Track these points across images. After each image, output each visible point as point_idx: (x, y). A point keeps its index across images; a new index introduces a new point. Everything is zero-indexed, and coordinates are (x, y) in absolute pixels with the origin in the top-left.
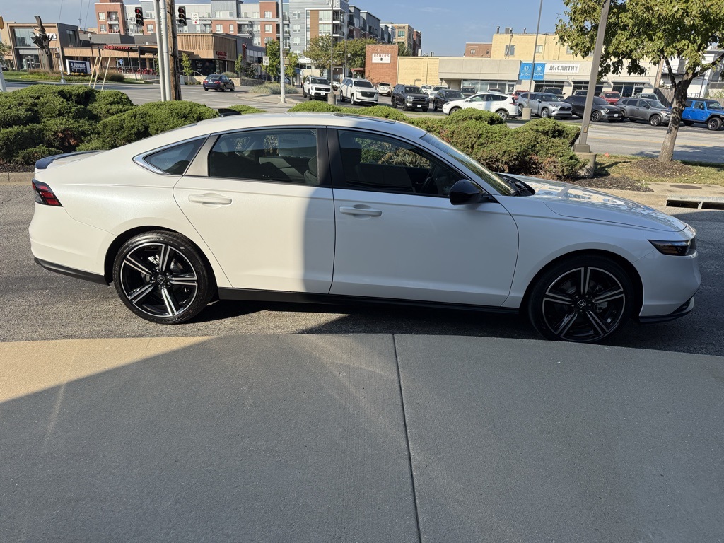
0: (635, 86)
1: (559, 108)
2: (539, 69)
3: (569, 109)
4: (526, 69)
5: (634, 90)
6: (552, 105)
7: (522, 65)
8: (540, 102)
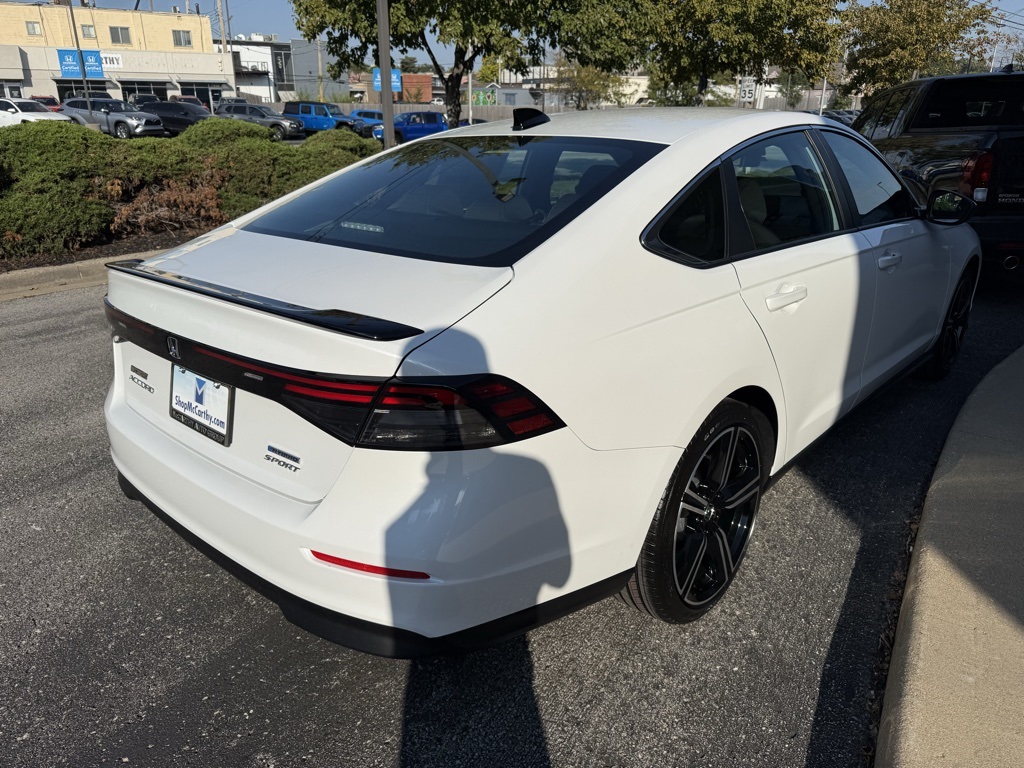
0: (210, 88)
1: (143, 122)
2: (91, 61)
3: (158, 123)
4: (69, 60)
5: (210, 93)
6: (131, 118)
7: (62, 54)
8: (108, 114)
